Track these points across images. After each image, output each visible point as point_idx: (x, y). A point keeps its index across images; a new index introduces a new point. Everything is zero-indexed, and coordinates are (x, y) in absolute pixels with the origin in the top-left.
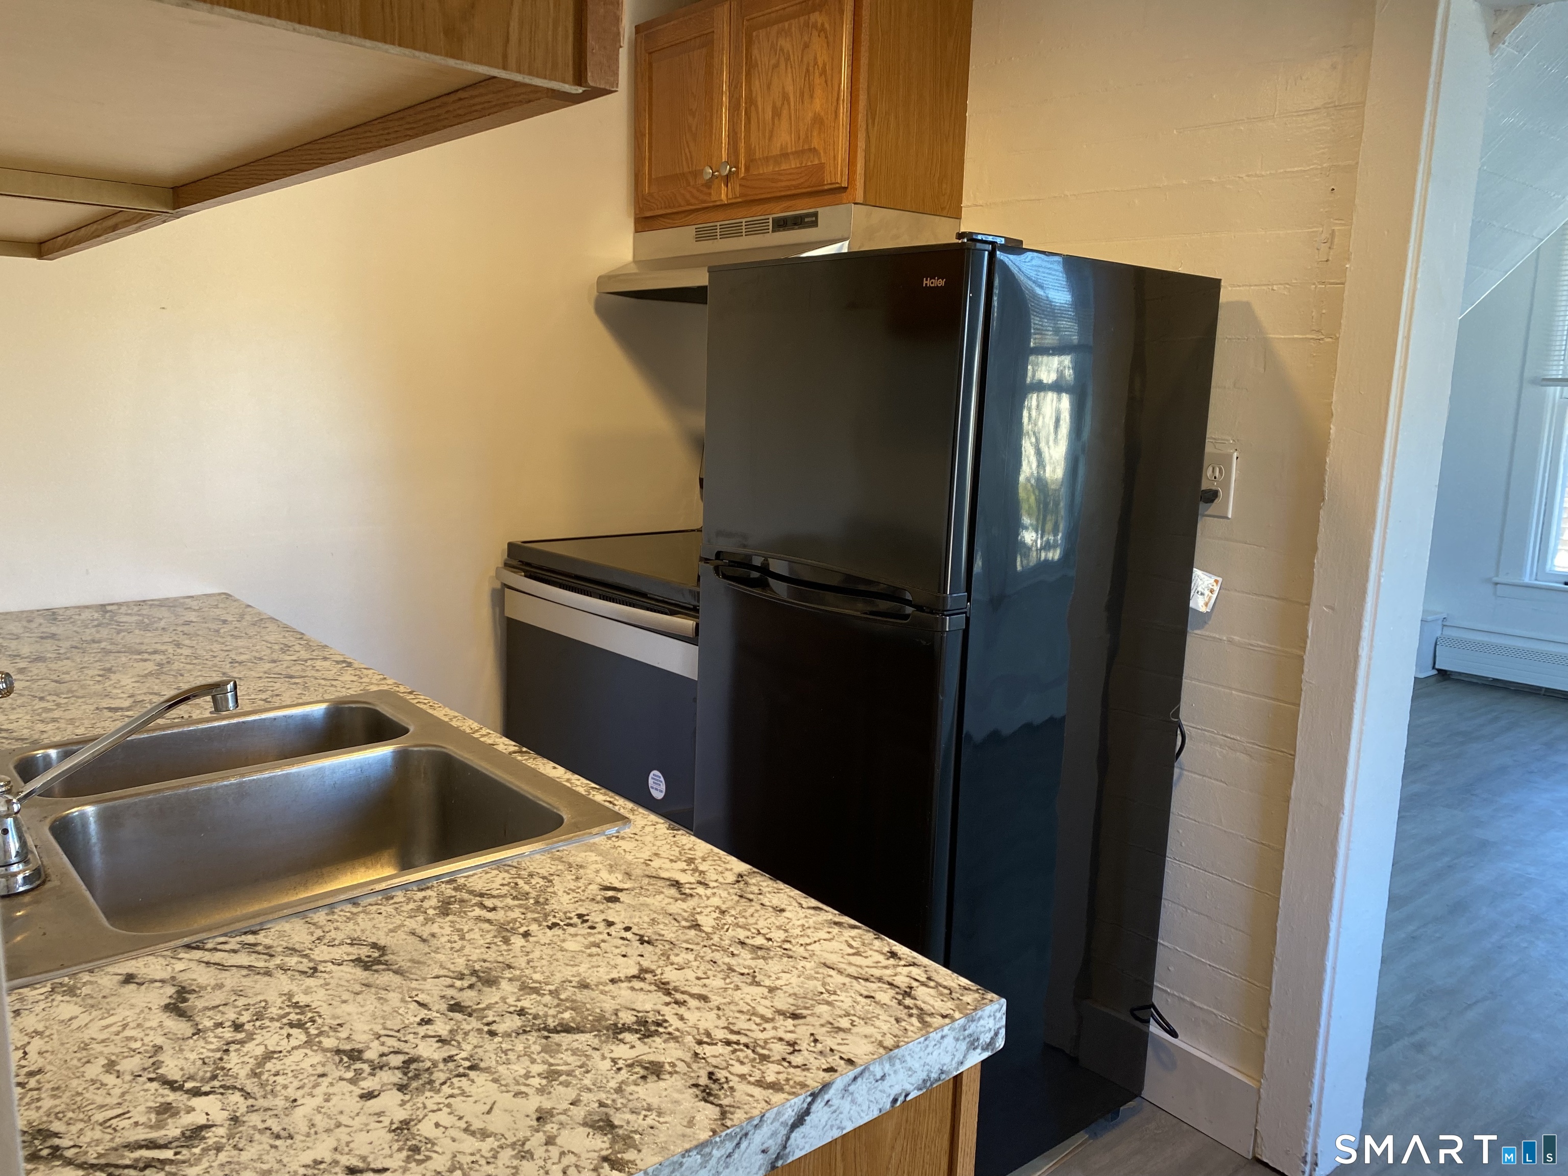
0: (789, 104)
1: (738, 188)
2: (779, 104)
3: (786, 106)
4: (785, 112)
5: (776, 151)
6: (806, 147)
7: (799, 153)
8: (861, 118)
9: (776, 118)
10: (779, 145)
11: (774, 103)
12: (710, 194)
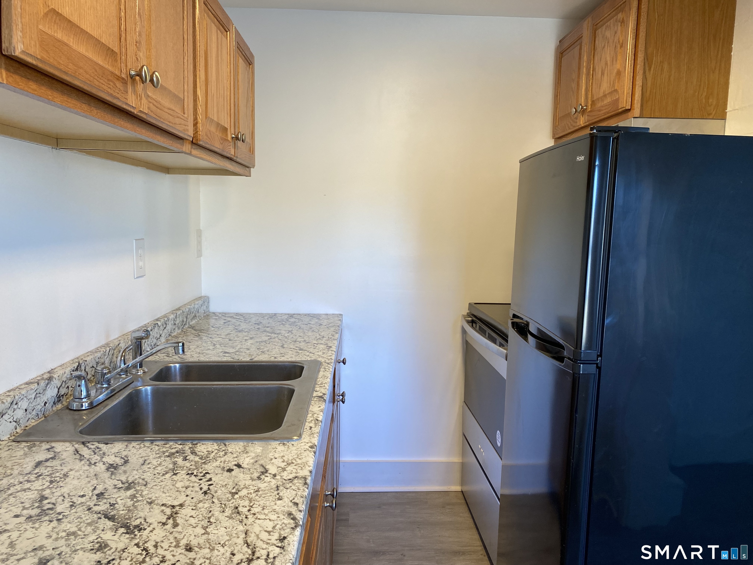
0: (608, 67)
1: (586, 117)
2: (604, 67)
3: (606, 69)
4: (606, 72)
5: (601, 94)
6: (613, 90)
7: (611, 93)
8: (639, 67)
9: (602, 76)
10: (603, 91)
11: (602, 67)
12: (577, 122)
